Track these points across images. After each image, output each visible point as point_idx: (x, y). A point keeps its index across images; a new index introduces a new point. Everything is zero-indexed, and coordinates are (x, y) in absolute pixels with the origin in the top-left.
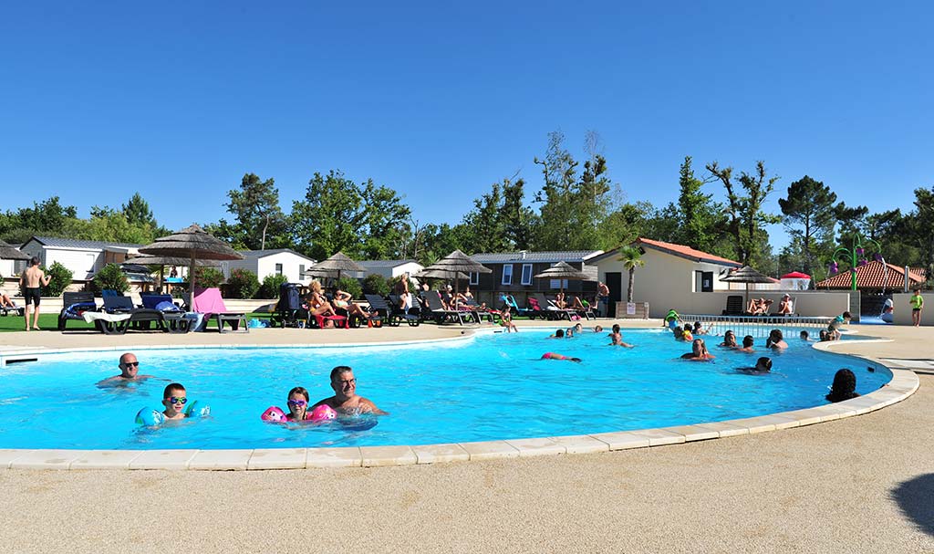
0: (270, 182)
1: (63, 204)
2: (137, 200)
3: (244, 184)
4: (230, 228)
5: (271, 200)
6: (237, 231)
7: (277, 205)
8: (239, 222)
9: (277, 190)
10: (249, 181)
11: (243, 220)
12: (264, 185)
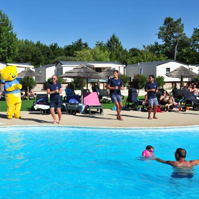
0: (179, 20)
1: (83, 42)
2: (114, 37)
3: (165, 23)
4: (160, 46)
5: (180, 30)
6: (164, 47)
7: (183, 32)
8: (165, 42)
9: (183, 24)
10: (168, 20)
11: (167, 41)
12: (176, 22)
